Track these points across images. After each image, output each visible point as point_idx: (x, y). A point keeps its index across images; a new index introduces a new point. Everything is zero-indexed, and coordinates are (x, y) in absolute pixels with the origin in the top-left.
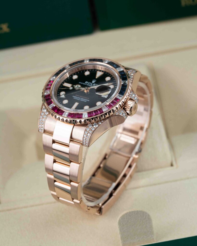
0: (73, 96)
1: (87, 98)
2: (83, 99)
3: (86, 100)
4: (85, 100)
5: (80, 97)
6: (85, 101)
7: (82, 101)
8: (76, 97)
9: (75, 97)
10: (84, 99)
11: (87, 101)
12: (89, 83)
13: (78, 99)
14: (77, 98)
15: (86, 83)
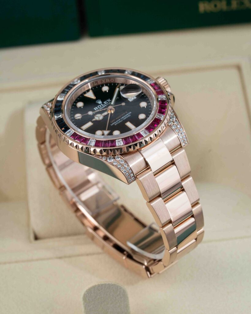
0: (112, 125)
1: (124, 114)
2: (123, 118)
3: (127, 114)
4: (127, 116)
5: (118, 119)
6: (129, 116)
7: (126, 119)
8: (115, 122)
9: (113, 124)
10: (125, 116)
11: (130, 114)
12: (99, 106)
13: (120, 122)
14: (117, 121)
15: (97, 109)
